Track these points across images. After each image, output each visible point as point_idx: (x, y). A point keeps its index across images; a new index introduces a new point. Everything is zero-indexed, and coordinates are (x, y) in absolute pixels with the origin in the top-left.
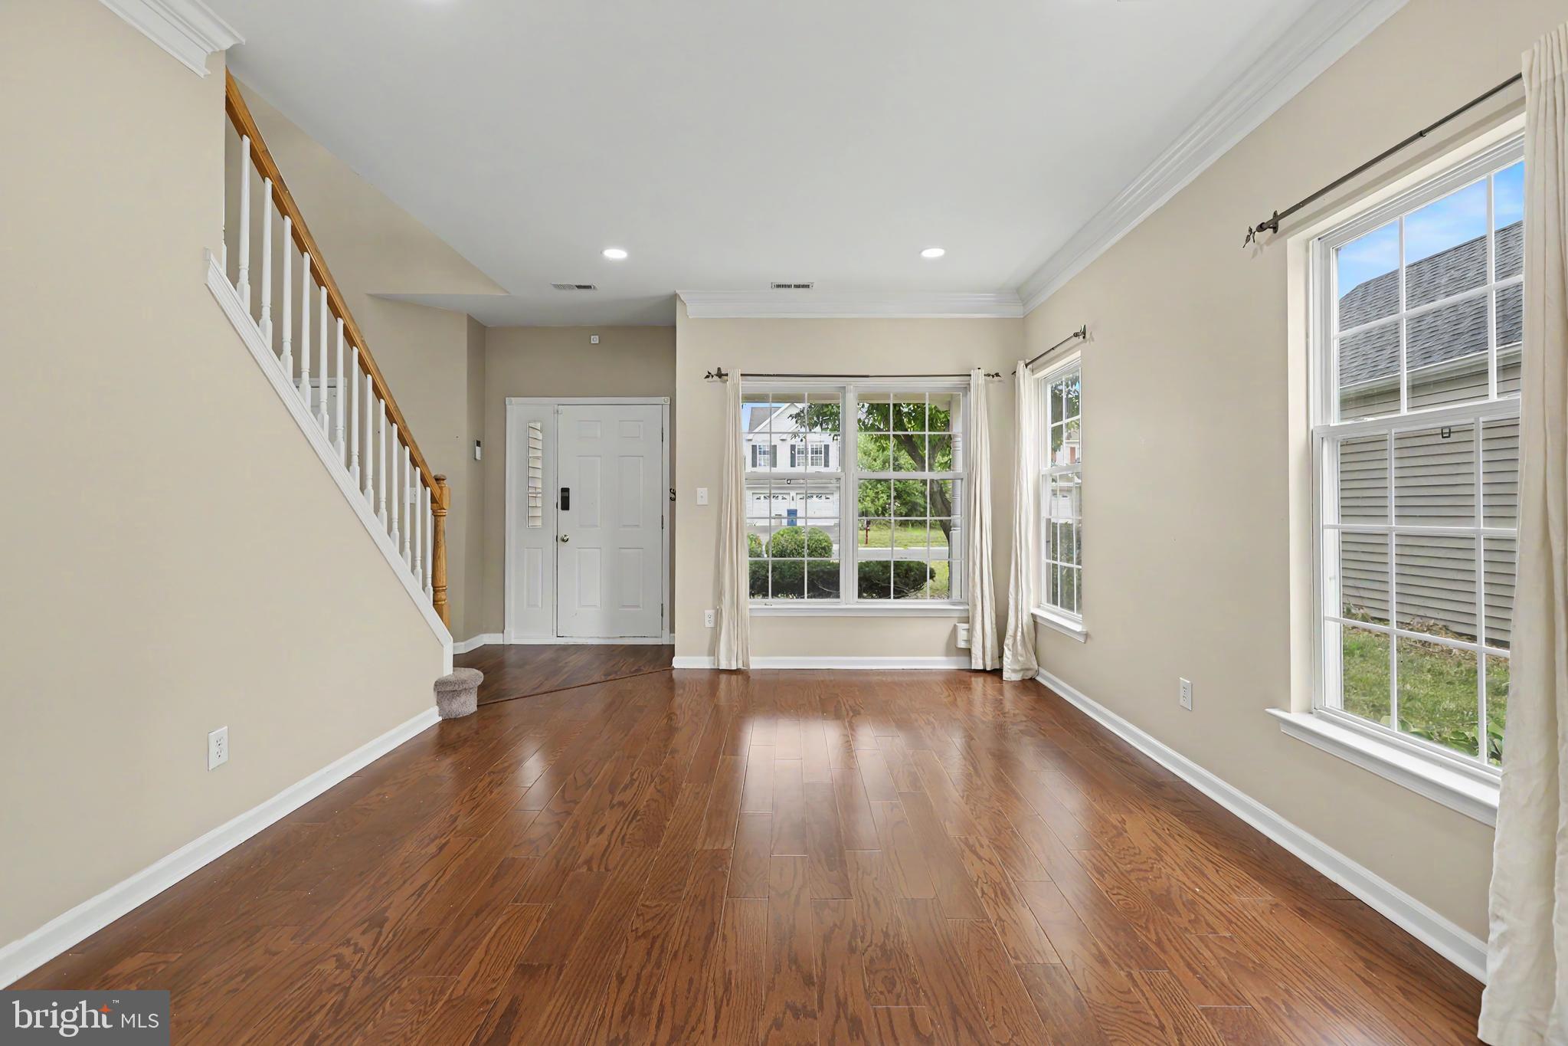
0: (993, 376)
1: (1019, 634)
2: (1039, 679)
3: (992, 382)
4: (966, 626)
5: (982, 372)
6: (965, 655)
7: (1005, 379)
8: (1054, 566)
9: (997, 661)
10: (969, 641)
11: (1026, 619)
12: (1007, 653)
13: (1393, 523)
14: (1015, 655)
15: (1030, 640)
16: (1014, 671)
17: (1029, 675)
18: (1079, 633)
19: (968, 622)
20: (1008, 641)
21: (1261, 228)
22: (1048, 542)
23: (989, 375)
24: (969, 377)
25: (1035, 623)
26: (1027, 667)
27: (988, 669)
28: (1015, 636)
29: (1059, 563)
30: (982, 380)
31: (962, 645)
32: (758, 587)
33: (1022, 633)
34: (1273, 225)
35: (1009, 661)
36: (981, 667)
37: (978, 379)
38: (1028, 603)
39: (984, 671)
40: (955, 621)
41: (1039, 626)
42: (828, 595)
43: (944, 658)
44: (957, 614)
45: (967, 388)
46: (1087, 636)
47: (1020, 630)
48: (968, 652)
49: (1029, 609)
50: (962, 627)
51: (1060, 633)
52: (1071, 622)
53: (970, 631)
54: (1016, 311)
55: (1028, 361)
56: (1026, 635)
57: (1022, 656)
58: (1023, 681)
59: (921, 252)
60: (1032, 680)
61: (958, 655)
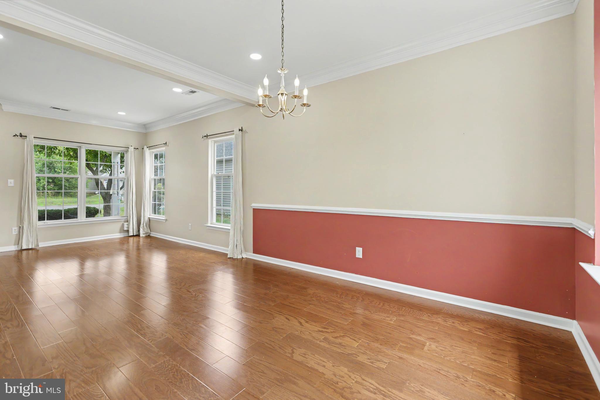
0: (136, 149)
1: (145, 224)
2: (151, 235)
3: (135, 150)
4: (127, 223)
5: (133, 147)
6: (126, 232)
7: (140, 150)
8: (155, 204)
9: (137, 232)
10: (128, 228)
11: (146, 219)
12: (141, 230)
13: (222, 191)
14: (144, 229)
15: (148, 225)
16: (143, 234)
17: (148, 234)
18: (164, 220)
19: (128, 222)
20: (142, 226)
21: (205, 136)
22: (153, 197)
23: (135, 148)
24: (128, 148)
25: (150, 220)
26: (147, 232)
27: (135, 235)
28: (143, 224)
29: (157, 203)
30: (133, 150)
31: (126, 229)
32: (41, 218)
33: (146, 224)
34: (207, 136)
35: (142, 231)
36: (132, 235)
37: (131, 149)
38: (147, 214)
39: (133, 236)
40: (122, 223)
41: (151, 221)
42: (74, 218)
43: (119, 234)
44: (123, 220)
45: (127, 151)
46: (166, 220)
47: (145, 222)
48: (128, 231)
49: (147, 216)
50: (126, 224)
51: (158, 221)
52: (162, 217)
53: (128, 225)
54: (143, 131)
55: (148, 146)
56: (147, 223)
57: (145, 229)
58: (146, 236)
59: (117, 112)
60: (149, 236)
61: (124, 232)
